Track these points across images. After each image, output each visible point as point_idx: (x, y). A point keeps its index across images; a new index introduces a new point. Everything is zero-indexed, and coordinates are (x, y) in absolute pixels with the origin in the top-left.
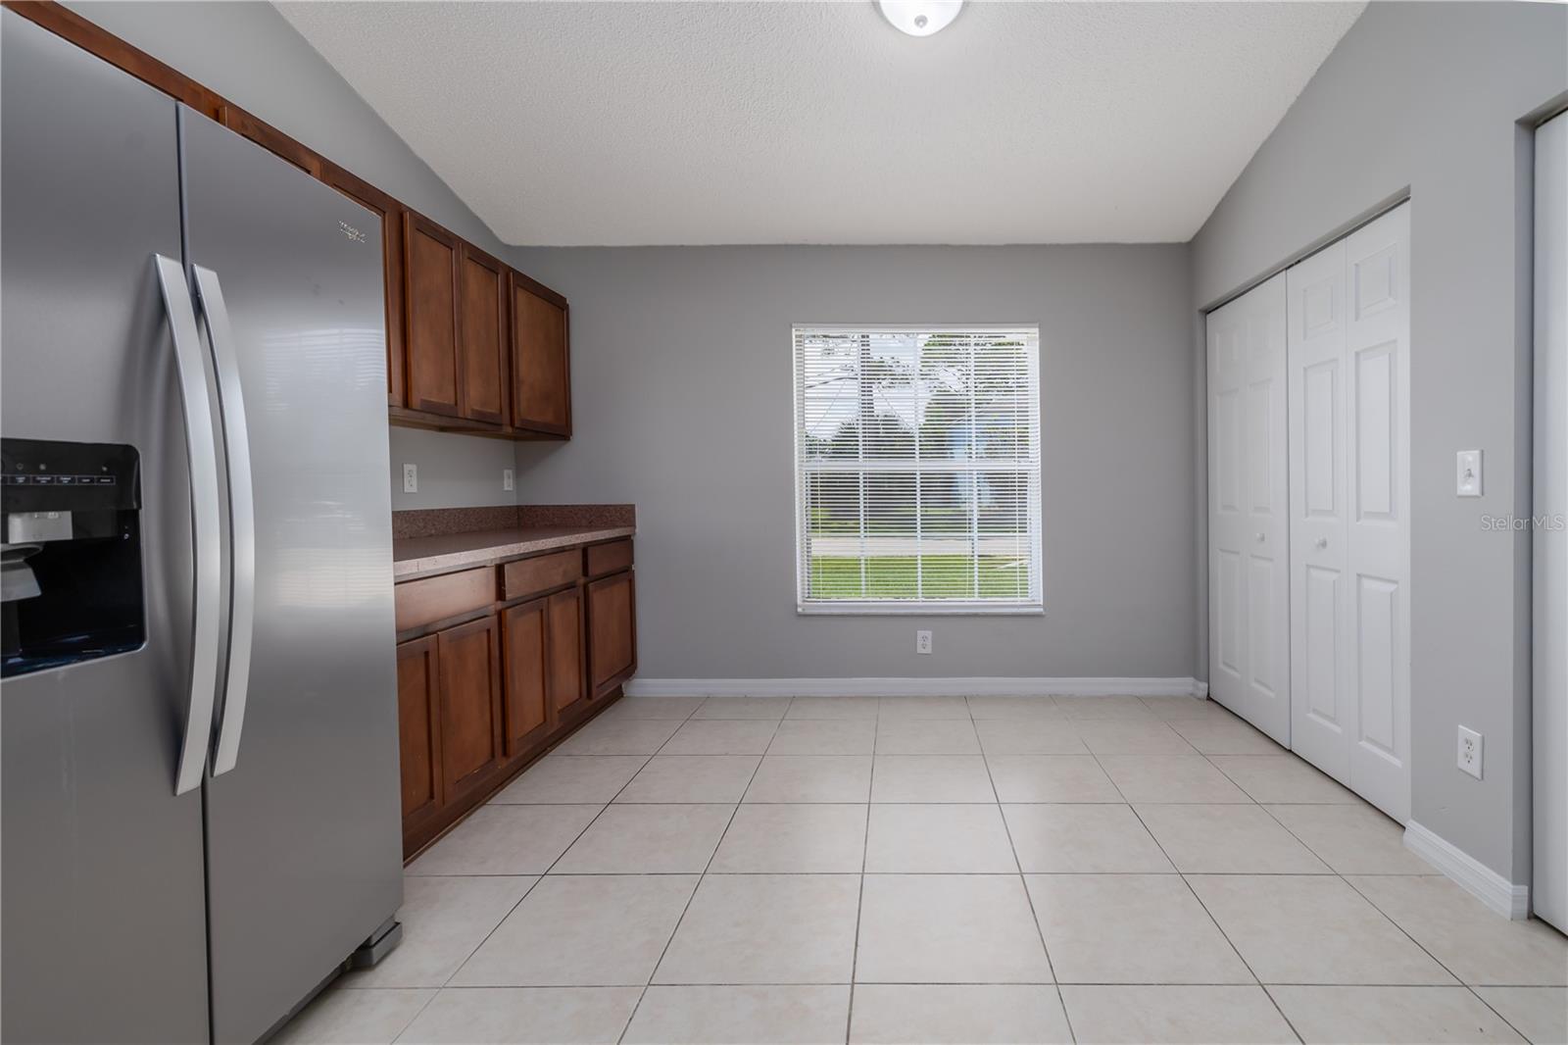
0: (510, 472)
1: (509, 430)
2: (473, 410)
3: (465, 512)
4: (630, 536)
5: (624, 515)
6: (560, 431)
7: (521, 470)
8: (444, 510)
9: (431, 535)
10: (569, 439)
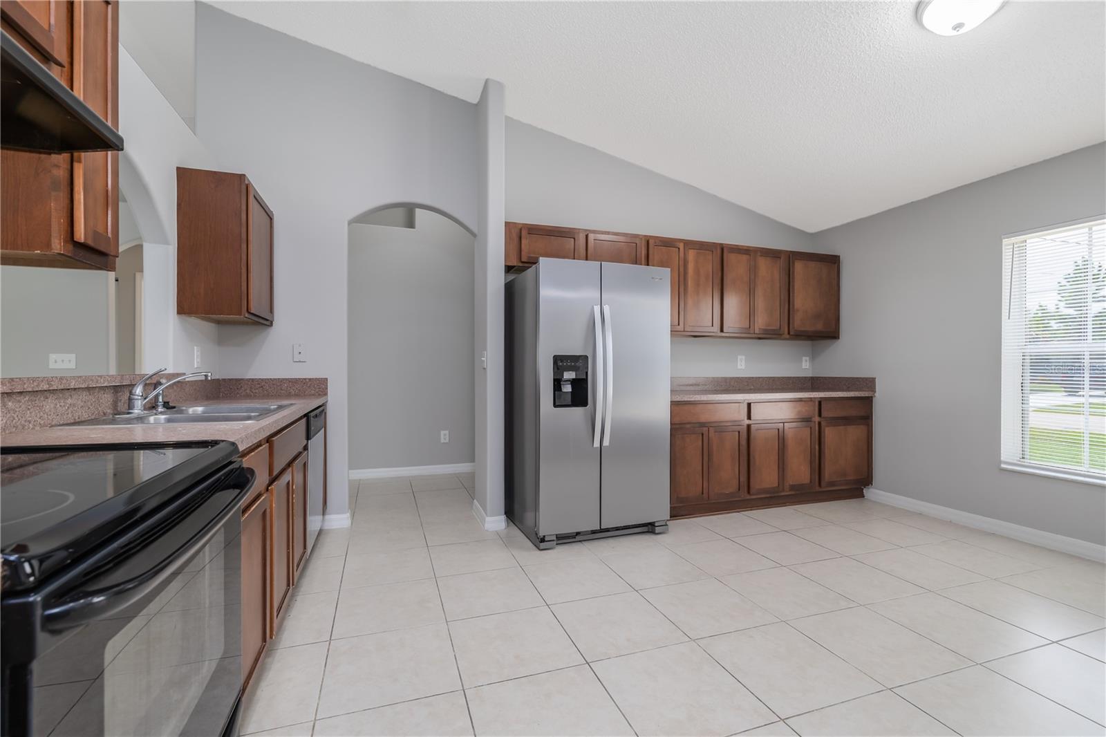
0: (808, 358)
1: (788, 336)
2: (760, 329)
3: (773, 379)
4: (872, 397)
5: (869, 383)
6: (832, 334)
7: (813, 357)
8: (759, 378)
9: (751, 389)
10: (839, 338)
